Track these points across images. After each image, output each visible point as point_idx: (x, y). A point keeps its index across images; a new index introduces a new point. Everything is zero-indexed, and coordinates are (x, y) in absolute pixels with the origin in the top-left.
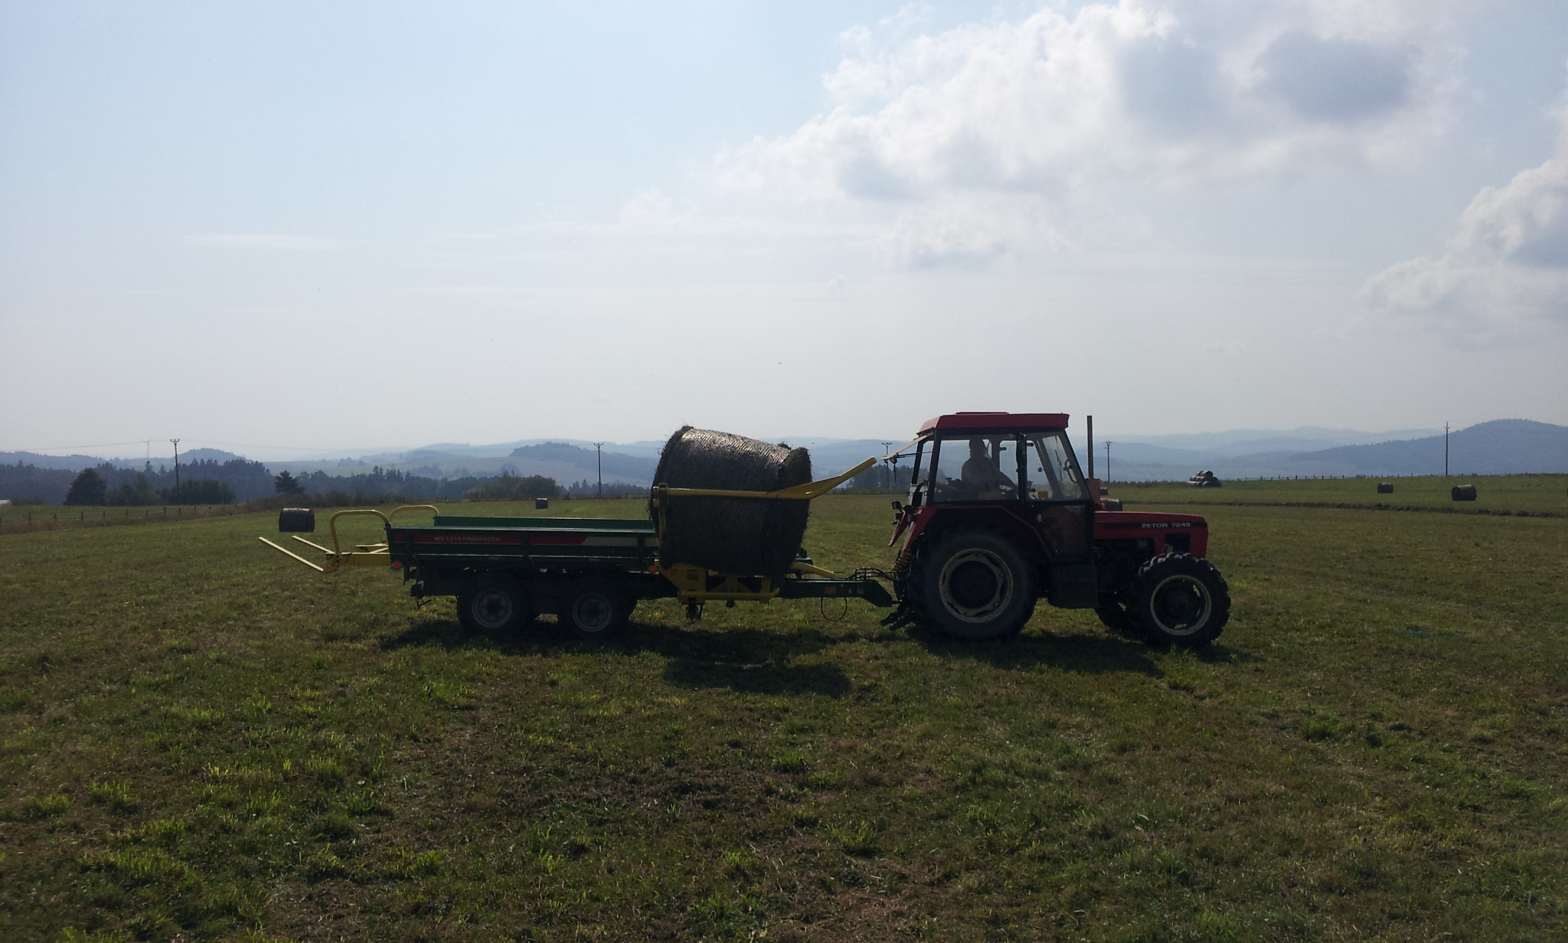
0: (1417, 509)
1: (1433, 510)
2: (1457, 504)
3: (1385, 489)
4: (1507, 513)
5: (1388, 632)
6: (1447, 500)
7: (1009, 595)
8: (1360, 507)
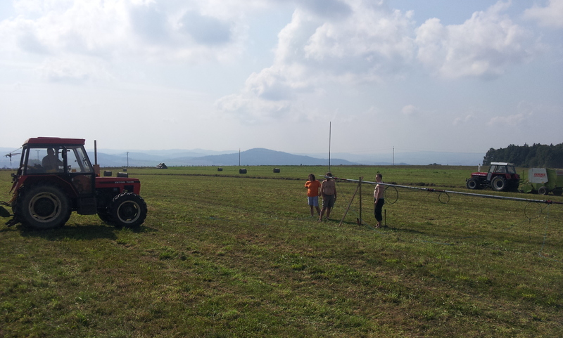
0: (228, 176)
1: (233, 176)
2: (240, 175)
3: (220, 170)
4: (254, 178)
5: (203, 218)
6: (238, 173)
7: (59, 211)
8: (210, 176)
